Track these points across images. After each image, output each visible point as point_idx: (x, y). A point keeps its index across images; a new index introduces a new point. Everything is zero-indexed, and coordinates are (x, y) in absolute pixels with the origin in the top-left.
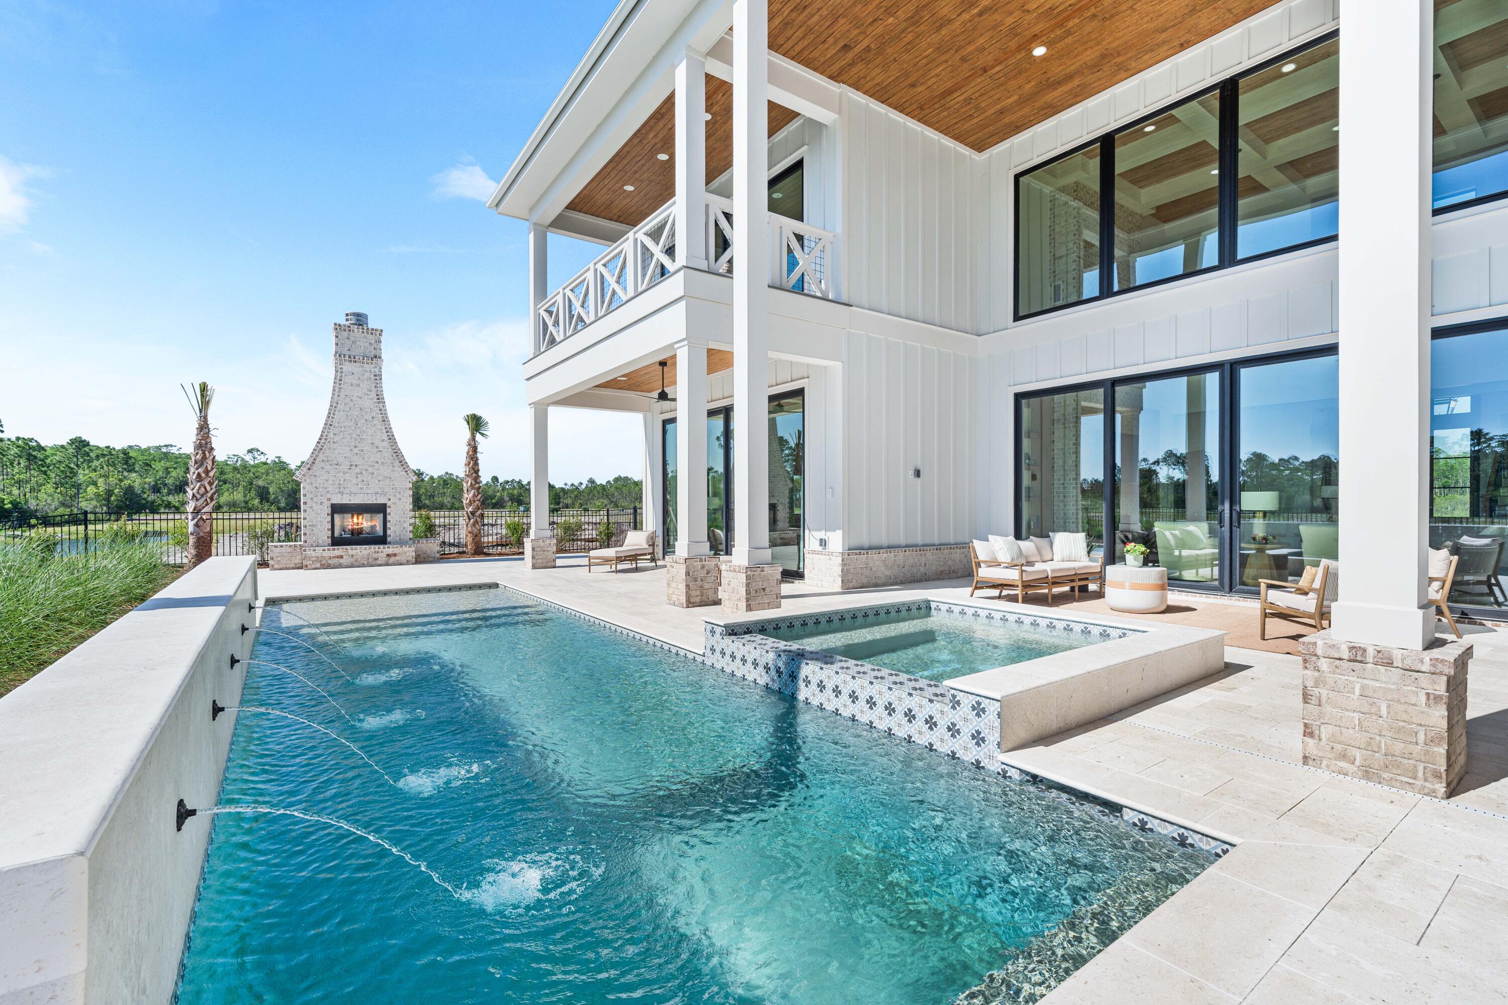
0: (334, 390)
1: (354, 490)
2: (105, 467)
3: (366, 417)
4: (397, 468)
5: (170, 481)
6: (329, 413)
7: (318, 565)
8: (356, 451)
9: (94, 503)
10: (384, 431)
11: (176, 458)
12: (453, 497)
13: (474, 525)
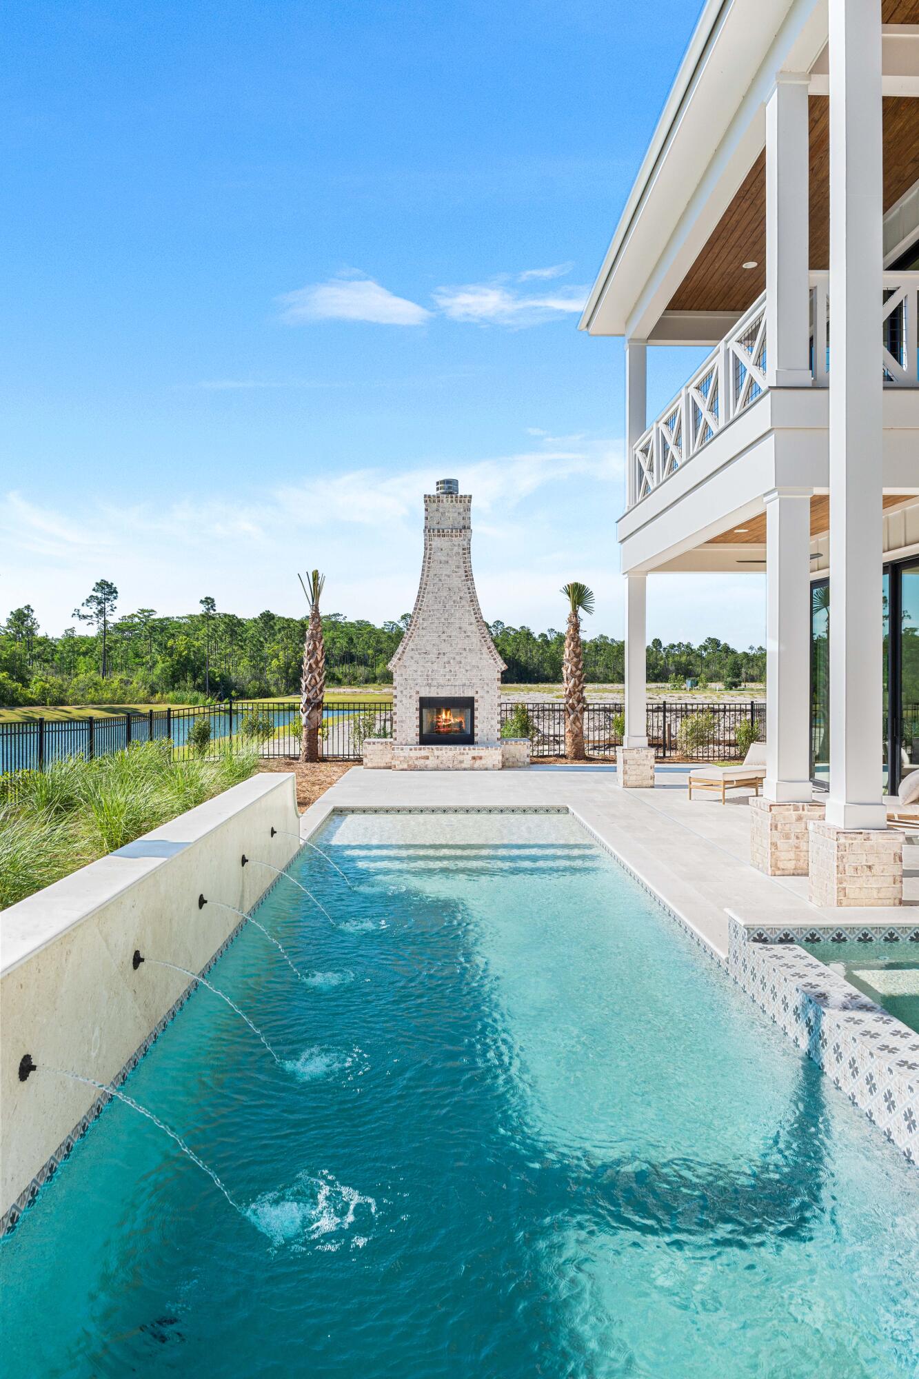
0: (423, 570)
1: (441, 682)
2: (285, 640)
3: (454, 598)
4: (485, 656)
5: (336, 652)
6: (419, 596)
7: (405, 766)
8: (444, 637)
9: (277, 676)
10: (472, 613)
11: (343, 627)
12: (607, 667)
13: (574, 722)
